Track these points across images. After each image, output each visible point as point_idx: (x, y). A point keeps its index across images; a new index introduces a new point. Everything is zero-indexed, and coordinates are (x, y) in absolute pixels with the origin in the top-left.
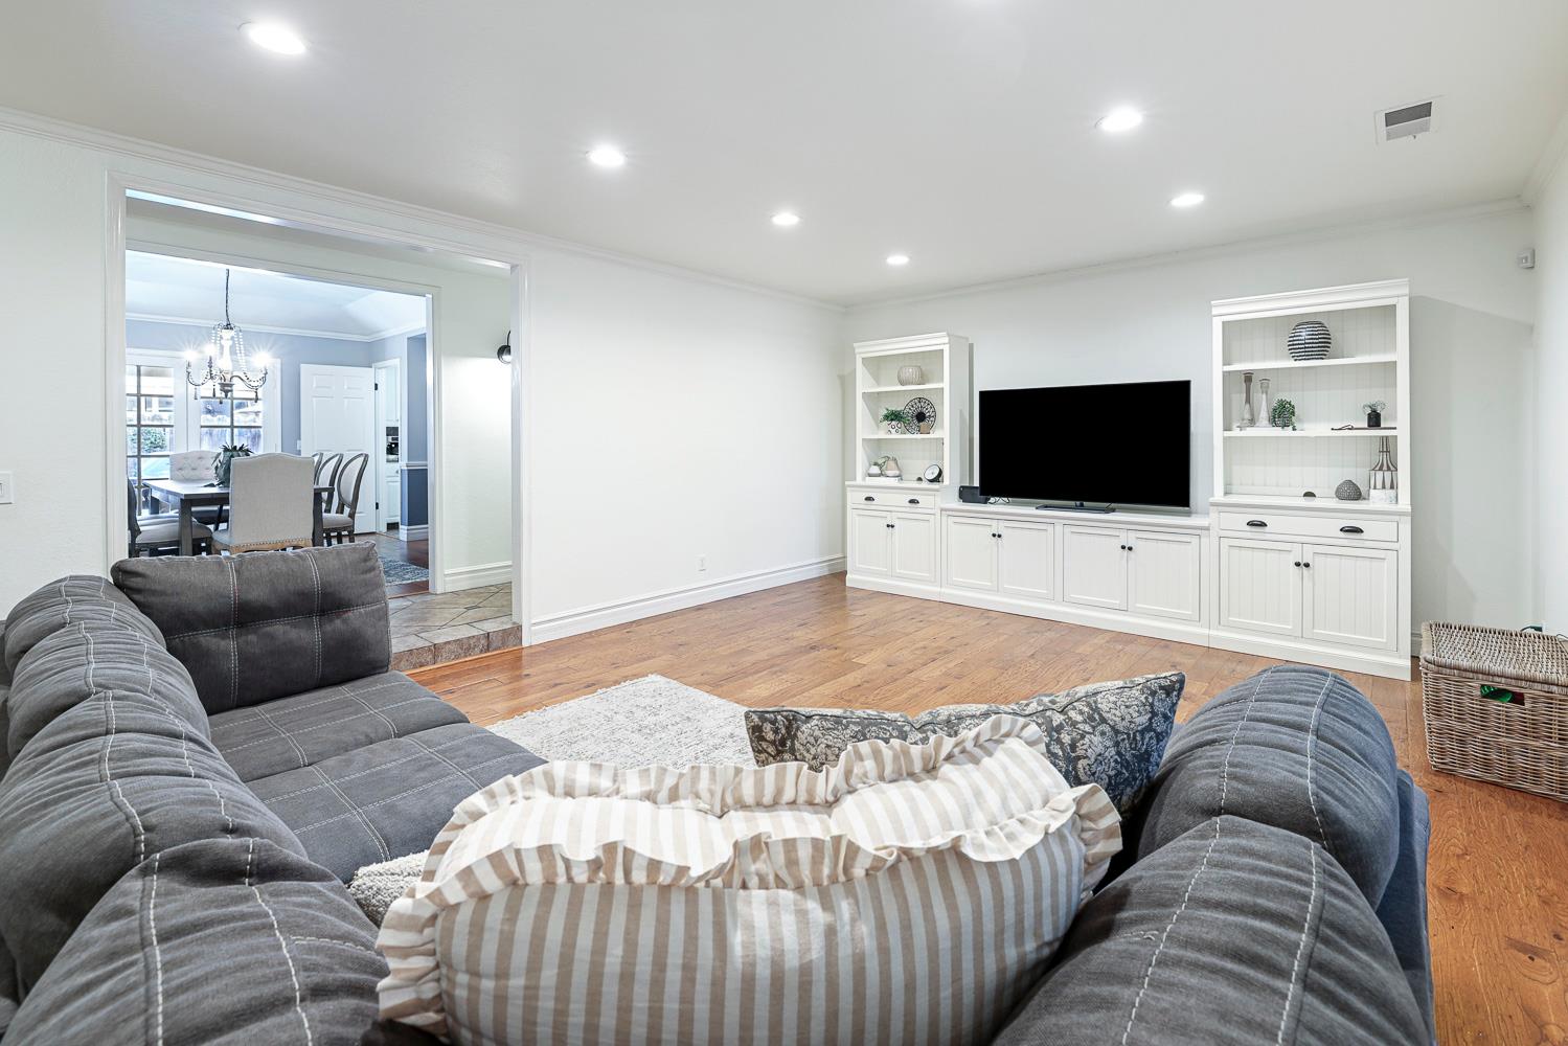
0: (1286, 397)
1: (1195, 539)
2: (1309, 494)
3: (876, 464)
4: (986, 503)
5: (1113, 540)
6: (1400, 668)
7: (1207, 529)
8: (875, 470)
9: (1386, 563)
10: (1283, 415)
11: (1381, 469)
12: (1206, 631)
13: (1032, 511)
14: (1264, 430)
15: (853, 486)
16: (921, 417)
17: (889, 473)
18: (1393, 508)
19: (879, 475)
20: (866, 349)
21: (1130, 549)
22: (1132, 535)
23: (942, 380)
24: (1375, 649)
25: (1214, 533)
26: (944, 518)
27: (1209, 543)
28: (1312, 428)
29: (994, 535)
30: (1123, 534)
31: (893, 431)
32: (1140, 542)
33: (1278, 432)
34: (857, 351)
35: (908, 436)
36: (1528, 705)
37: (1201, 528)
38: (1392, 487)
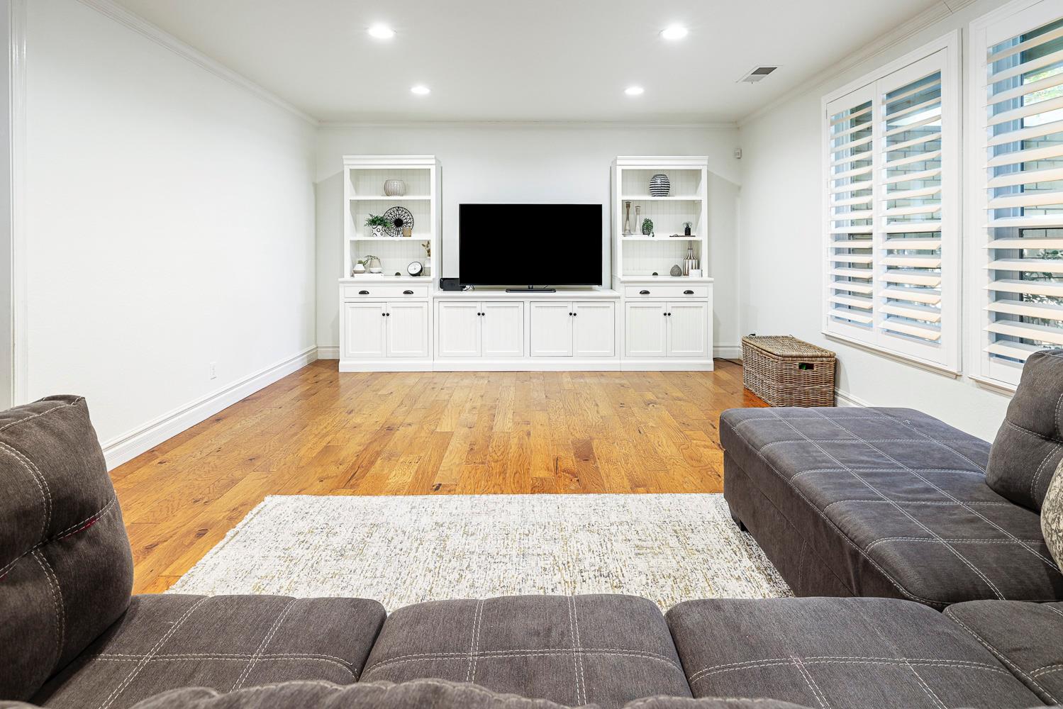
0: (648, 217)
1: (612, 305)
2: (655, 274)
3: (360, 262)
4: (462, 290)
5: (563, 309)
6: (709, 365)
7: (619, 298)
8: (360, 267)
9: (702, 310)
10: (647, 228)
11: (690, 259)
12: (618, 362)
13: (504, 293)
14: (638, 236)
15: (343, 282)
16: (399, 223)
17: (373, 270)
18: (700, 279)
19: (363, 272)
20: (353, 162)
21: (575, 315)
22: (576, 305)
23: (429, 194)
24: (699, 357)
25: (623, 299)
26: (436, 304)
27: (620, 305)
28: (661, 234)
29: (479, 314)
30: (570, 305)
31: (379, 234)
32: (580, 310)
33: (646, 237)
34: (345, 162)
35: (389, 238)
36: (815, 369)
37: (616, 298)
38: (699, 268)
